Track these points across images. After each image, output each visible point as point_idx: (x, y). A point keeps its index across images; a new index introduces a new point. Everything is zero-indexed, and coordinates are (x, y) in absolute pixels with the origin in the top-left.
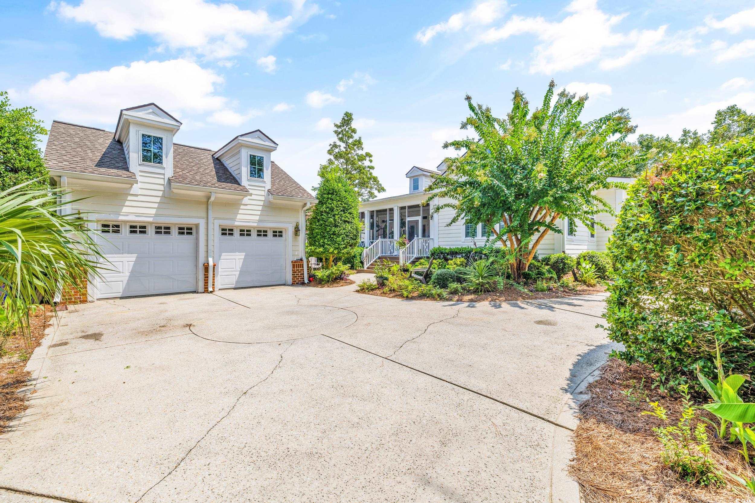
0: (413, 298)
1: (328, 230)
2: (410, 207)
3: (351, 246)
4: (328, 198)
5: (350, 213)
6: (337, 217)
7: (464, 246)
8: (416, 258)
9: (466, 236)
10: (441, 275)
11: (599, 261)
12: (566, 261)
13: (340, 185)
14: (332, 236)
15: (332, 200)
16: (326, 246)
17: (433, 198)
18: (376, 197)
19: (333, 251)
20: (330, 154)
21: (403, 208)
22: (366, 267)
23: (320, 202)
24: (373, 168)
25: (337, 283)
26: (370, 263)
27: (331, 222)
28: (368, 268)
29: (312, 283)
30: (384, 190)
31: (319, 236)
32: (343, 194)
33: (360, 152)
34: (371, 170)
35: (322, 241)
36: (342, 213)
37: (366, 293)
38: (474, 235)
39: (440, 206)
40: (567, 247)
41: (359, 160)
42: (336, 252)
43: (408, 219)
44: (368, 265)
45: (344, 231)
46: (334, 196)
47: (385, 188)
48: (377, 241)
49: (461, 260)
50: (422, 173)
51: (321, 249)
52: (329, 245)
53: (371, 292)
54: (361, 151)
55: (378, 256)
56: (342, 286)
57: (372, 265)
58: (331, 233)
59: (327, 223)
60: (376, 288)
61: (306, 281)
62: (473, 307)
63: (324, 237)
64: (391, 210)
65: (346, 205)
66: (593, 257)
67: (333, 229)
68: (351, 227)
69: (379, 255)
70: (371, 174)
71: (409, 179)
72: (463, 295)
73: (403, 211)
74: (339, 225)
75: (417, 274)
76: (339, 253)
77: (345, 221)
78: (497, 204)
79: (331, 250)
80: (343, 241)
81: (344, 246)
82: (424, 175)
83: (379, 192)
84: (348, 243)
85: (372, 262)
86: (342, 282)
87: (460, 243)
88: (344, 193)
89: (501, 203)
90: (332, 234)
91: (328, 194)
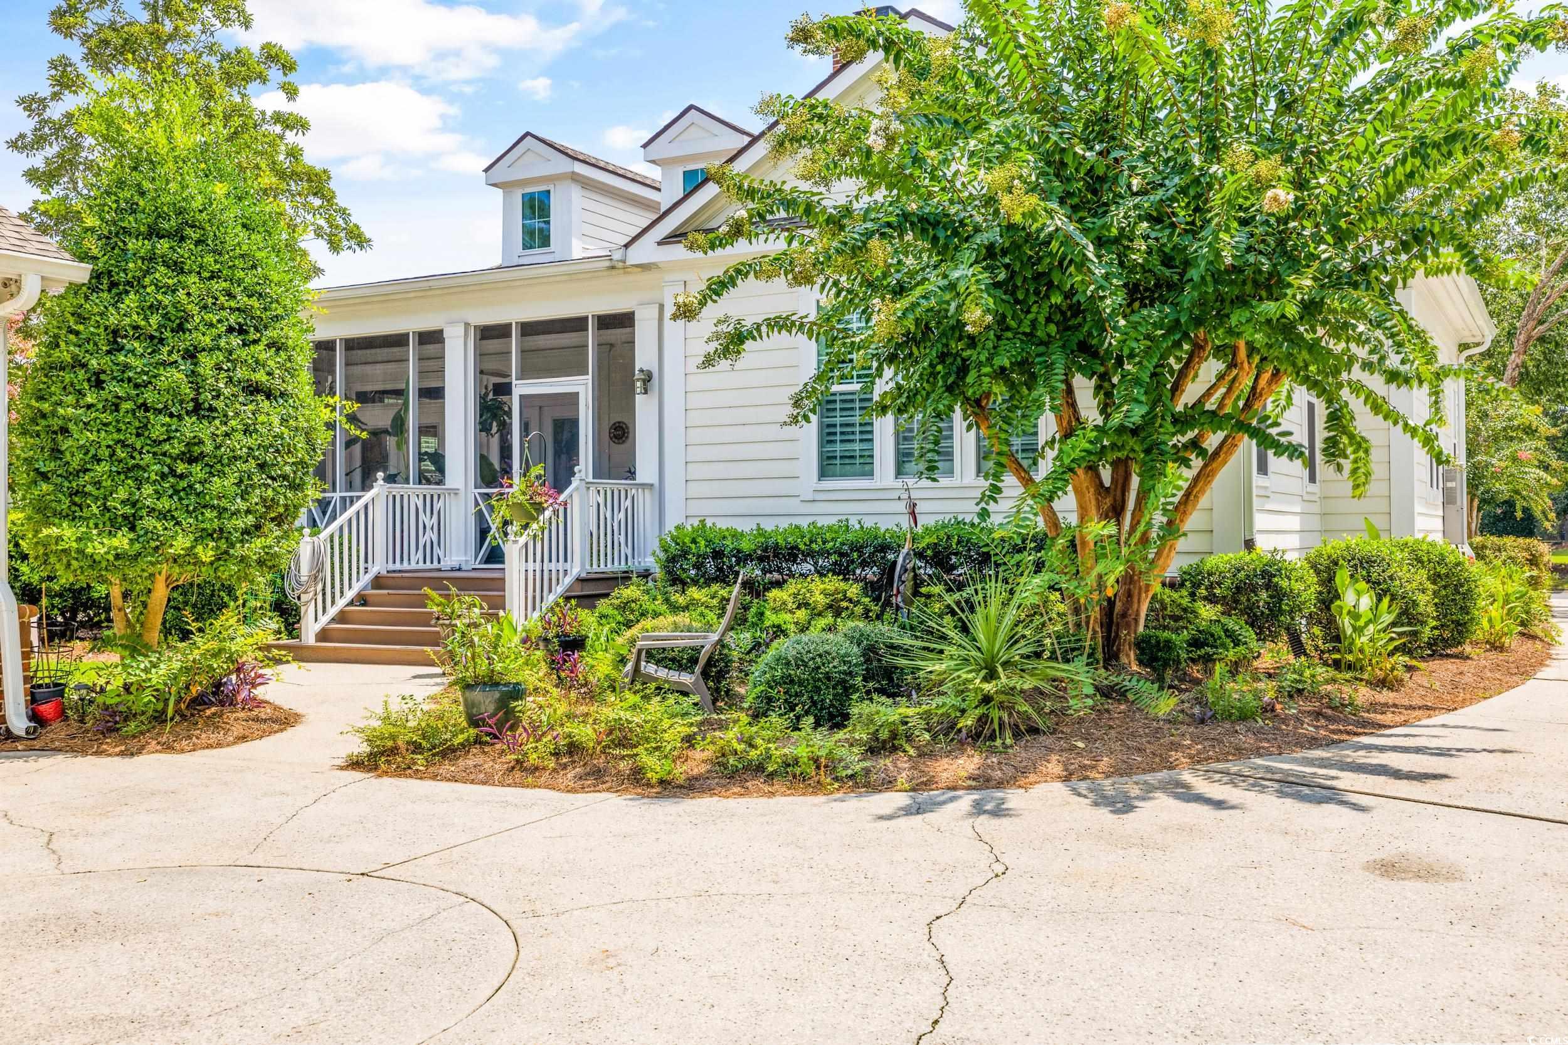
0: (692, 787)
1: (157, 432)
2: (529, 329)
3: (279, 520)
4: (151, 258)
5: (276, 346)
6: (206, 362)
7: (822, 522)
8: (580, 580)
9: (823, 474)
10: (800, 662)
11: (1391, 578)
12: (1284, 584)
13: (220, 189)
14: (181, 468)
15: (178, 268)
16: (149, 522)
17: (732, 282)
18: (317, 271)
19: (190, 551)
20: (66, 31)
21: (491, 334)
22: (310, 628)
23: (97, 276)
24: (299, 124)
25: (212, 723)
26: (332, 612)
27: (174, 391)
28: (323, 635)
29: (57, 731)
30: (361, 241)
31: (102, 468)
32: (236, 236)
33: (232, 37)
34: (290, 136)
35: (122, 494)
36: (236, 341)
37: (418, 775)
38: (863, 465)
39: (748, 323)
40: (1261, 521)
41: (229, 79)
42: (206, 554)
43: (521, 388)
44: (324, 620)
45: (251, 441)
46: (189, 245)
47: (367, 231)
48: (368, 496)
49: (830, 587)
50: (565, 166)
51: (122, 541)
52: (163, 516)
53: (447, 768)
54: (236, 30)
55: (374, 570)
56: (243, 738)
57: (342, 617)
58: (176, 448)
59: (149, 396)
60: (465, 746)
61: (19, 722)
62: (998, 812)
63: (132, 472)
64: (432, 338)
65: (254, 302)
66: (1370, 562)
67: (190, 427)
68: (284, 421)
69: (378, 567)
70: (294, 154)
71: (499, 192)
72: (931, 755)
73: (493, 345)
74: (219, 404)
75: (658, 662)
76: (222, 556)
77: (253, 389)
78: (1034, 323)
79: (181, 543)
80: (244, 495)
81: (250, 520)
82: (575, 178)
83: (335, 247)
84: (269, 504)
85: (341, 603)
86: (235, 719)
87: (793, 505)
88: (243, 234)
89: (1049, 320)
90: (181, 457)
91: (154, 233)
